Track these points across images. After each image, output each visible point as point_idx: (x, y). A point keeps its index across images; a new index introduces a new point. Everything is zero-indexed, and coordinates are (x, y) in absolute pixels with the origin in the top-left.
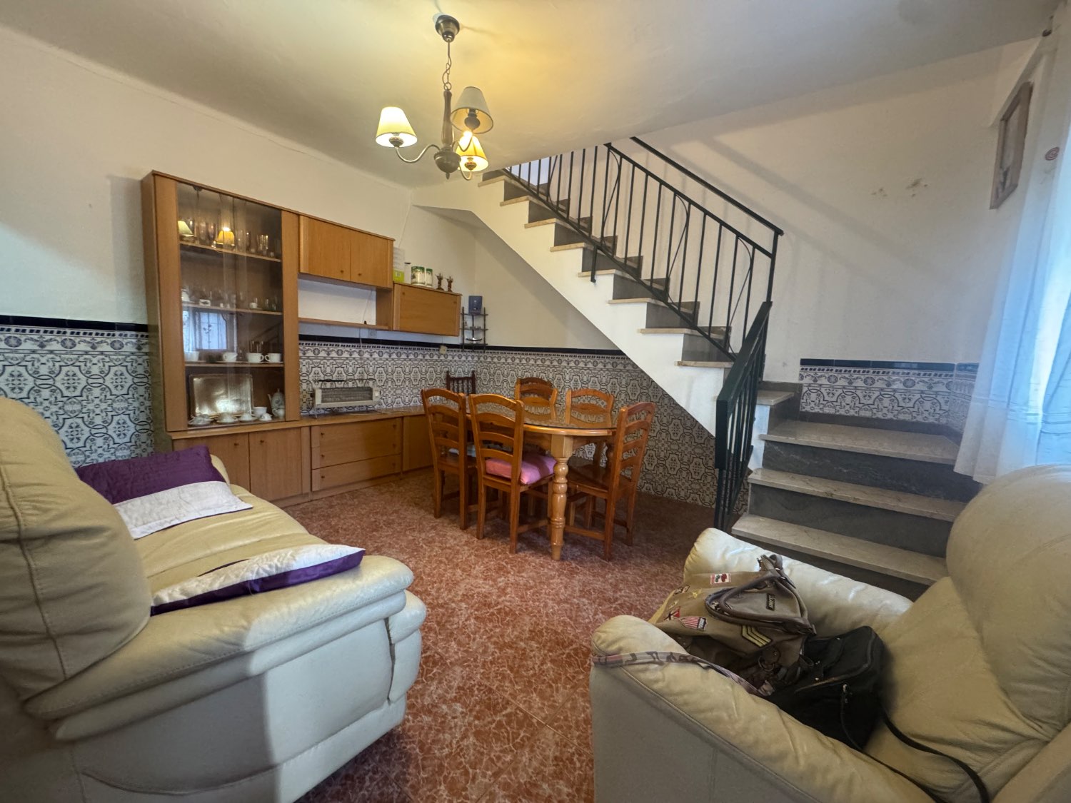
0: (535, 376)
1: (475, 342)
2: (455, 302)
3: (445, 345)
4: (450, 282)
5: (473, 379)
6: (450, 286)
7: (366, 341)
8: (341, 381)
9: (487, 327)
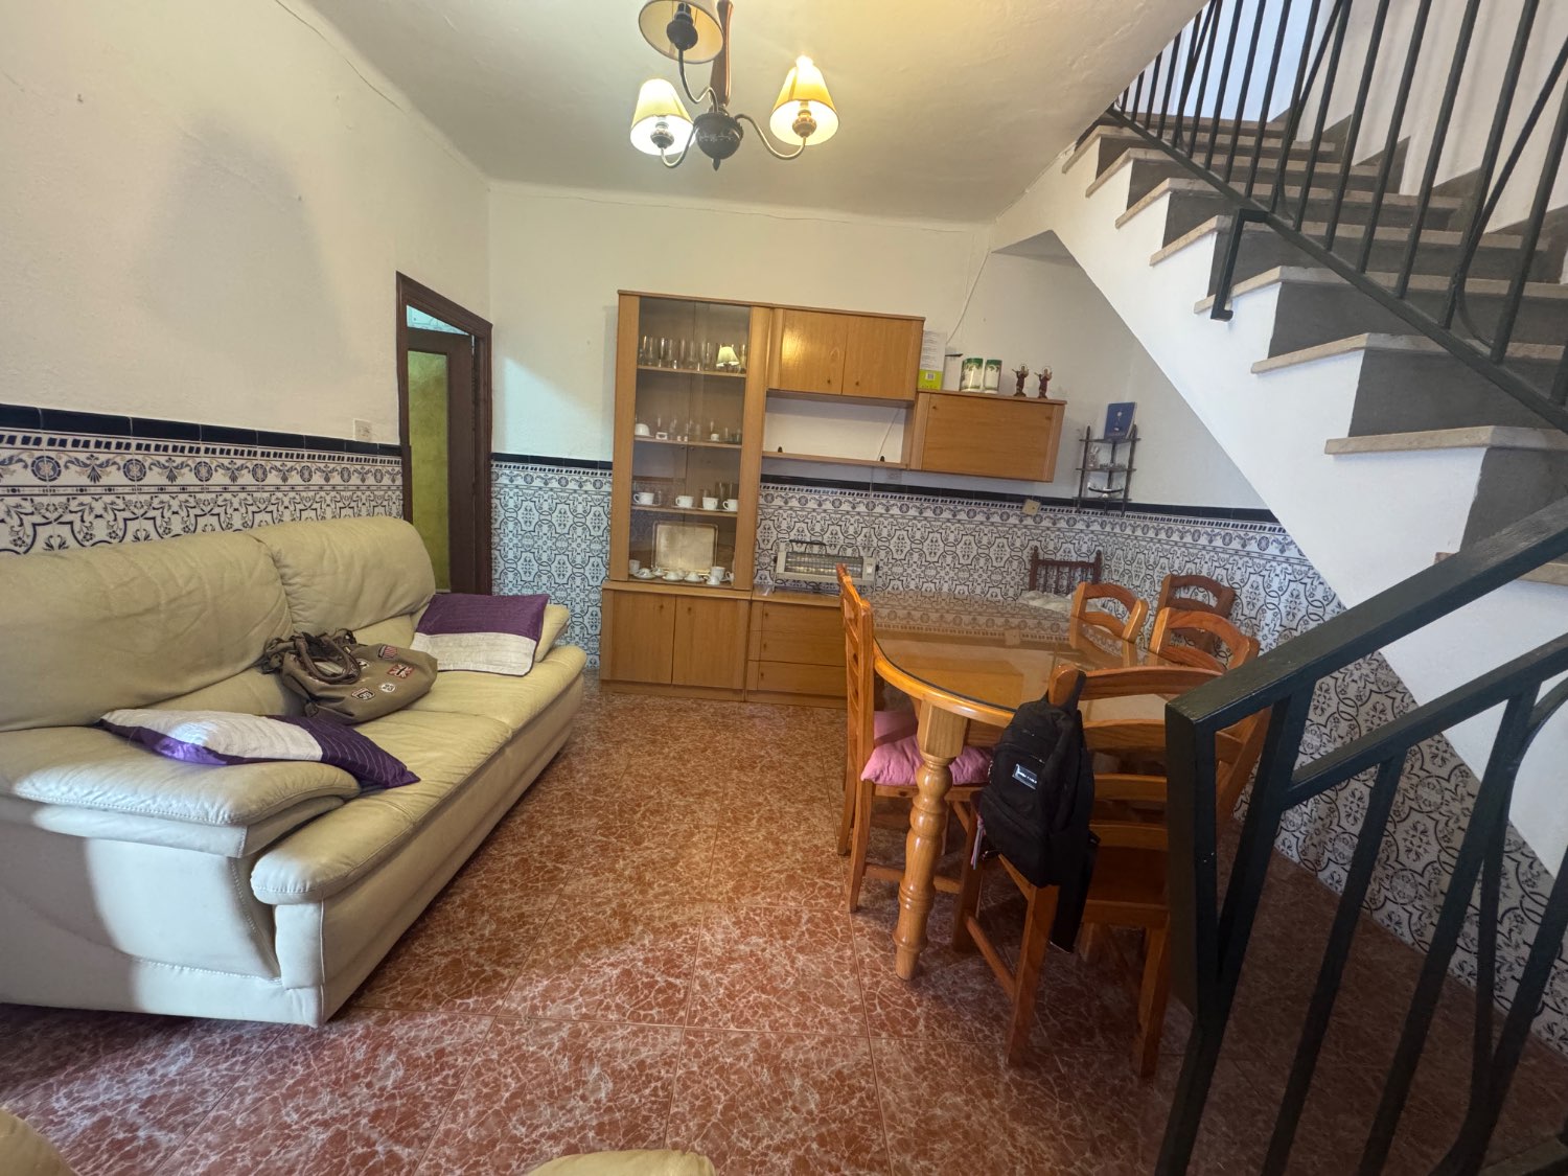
0: (1204, 573)
1: (1105, 495)
2: (1049, 418)
3: (1036, 498)
4: (1044, 380)
5: (1095, 568)
6: (1043, 388)
7: (879, 487)
8: (802, 543)
9: (1134, 466)
